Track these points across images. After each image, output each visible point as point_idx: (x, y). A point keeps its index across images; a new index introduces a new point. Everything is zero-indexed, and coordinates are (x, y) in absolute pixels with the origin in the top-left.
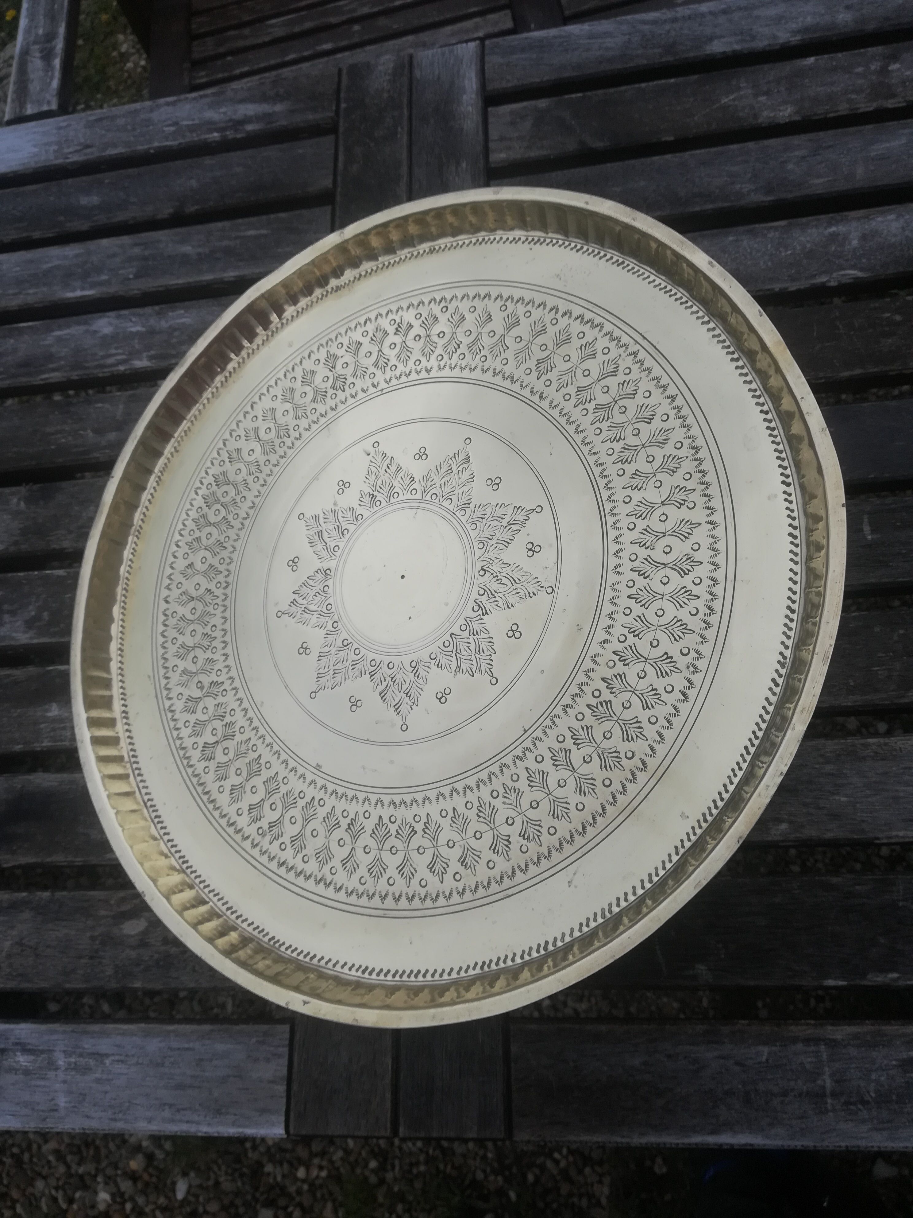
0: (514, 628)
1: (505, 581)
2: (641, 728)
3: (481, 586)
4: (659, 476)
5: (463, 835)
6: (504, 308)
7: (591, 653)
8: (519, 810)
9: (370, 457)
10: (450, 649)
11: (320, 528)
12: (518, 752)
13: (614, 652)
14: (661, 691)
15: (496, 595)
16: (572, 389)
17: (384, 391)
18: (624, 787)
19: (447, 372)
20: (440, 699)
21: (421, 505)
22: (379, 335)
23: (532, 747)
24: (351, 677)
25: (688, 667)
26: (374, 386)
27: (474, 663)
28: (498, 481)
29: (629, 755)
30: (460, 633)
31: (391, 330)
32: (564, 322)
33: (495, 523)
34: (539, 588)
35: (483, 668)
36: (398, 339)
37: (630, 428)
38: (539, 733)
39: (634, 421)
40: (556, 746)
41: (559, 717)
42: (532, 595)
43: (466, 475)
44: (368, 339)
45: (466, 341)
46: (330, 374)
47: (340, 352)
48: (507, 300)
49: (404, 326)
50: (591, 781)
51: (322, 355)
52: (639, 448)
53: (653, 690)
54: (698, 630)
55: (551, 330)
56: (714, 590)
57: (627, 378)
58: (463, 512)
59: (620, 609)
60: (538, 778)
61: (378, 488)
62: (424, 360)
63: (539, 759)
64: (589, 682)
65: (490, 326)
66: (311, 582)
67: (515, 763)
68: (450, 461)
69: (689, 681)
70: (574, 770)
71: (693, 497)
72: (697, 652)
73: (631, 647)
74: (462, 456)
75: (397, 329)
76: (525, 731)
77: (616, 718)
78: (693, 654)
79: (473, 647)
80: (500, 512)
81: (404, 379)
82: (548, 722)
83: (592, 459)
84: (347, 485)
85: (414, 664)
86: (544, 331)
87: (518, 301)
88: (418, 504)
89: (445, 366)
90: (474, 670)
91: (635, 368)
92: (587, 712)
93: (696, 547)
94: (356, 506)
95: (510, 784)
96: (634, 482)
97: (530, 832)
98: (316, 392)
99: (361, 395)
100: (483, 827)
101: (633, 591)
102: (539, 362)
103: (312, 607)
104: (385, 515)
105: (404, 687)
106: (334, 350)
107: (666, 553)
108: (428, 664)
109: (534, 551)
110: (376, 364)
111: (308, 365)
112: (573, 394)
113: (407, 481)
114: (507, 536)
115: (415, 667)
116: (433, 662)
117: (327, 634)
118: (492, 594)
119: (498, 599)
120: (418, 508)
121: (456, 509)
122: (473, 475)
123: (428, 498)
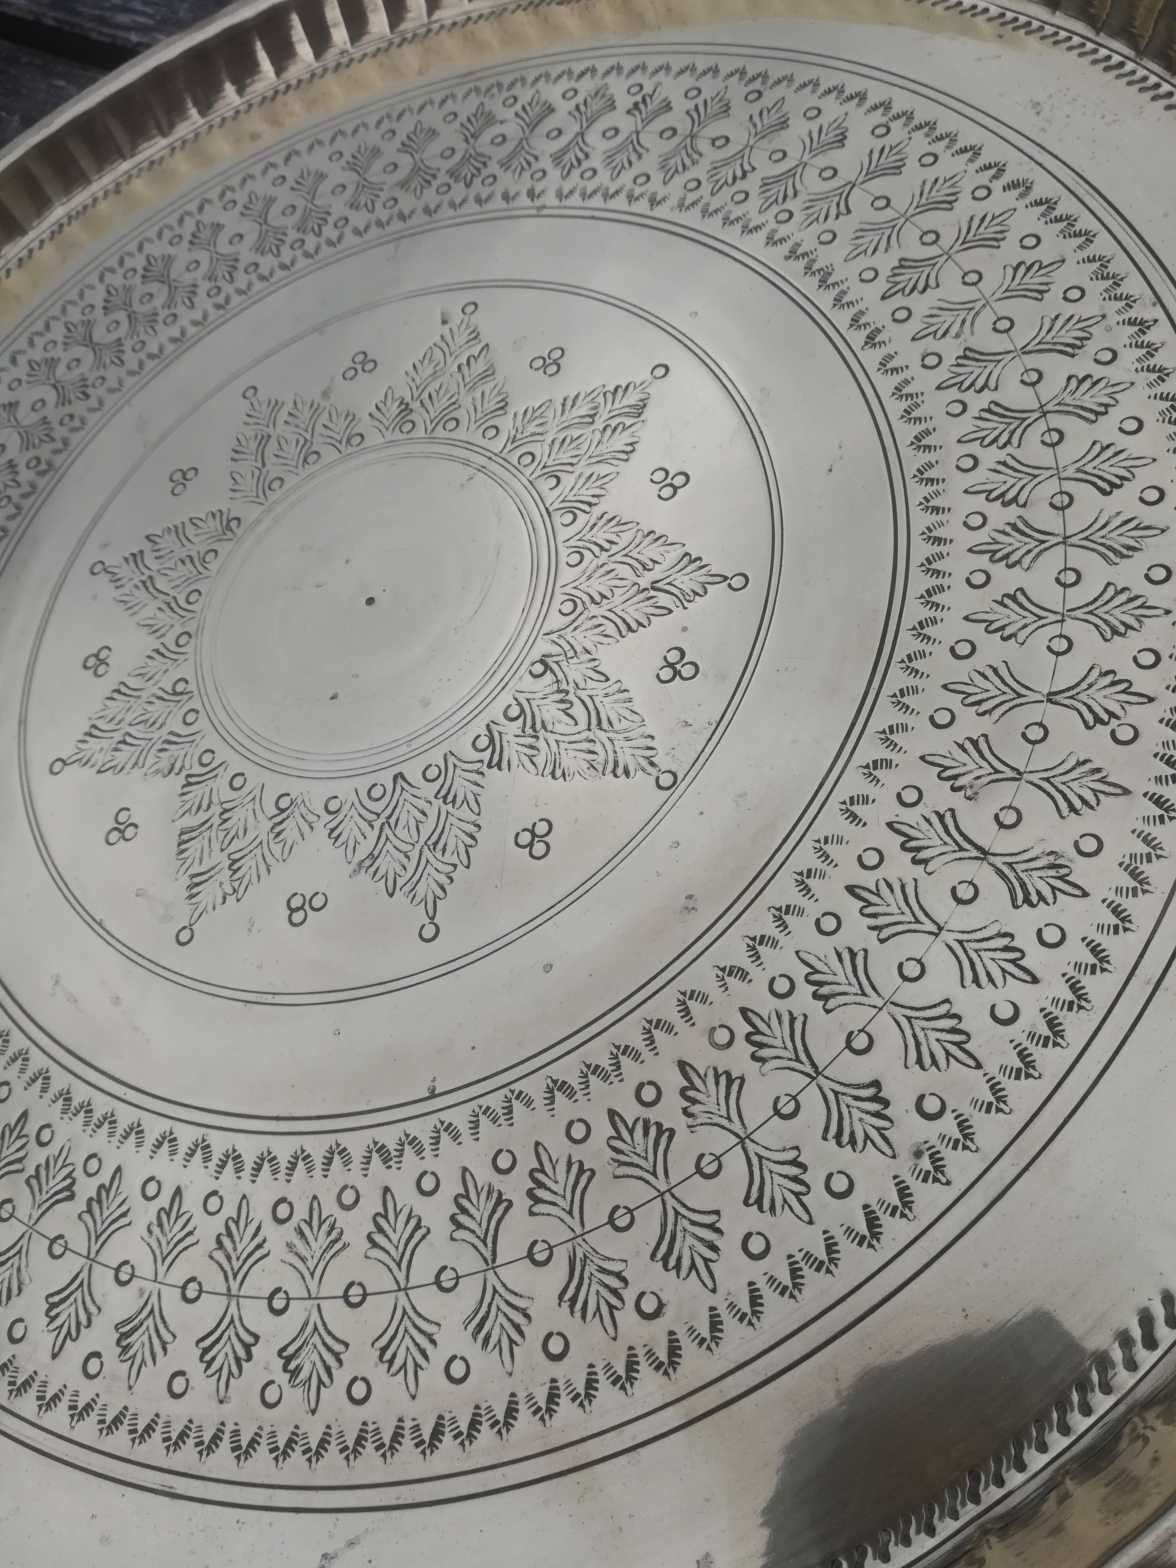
0: (541, 828)
1: (578, 711)
2: (714, 1248)
3: (522, 698)
4: (1071, 628)
5: (162, 1270)
6: (881, 131)
7: (685, 983)
8: (313, 1285)
9: (445, 330)
10: (377, 807)
11: (270, 430)
12: (389, 1138)
13: (744, 1011)
14: (815, 1178)
15: (542, 734)
16: (951, 349)
17: (545, 212)
18: (591, 1384)
19: (692, 218)
20: (293, 911)
21: (492, 466)
22: (597, 105)
23: (426, 1142)
24: (148, 765)
25: (918, 1154)
26: (531, 194)
27: (411, 867)
28: (679, 481)
29: (648, 1305)
30: (418, 780)
31: (624, 101)
32: (1001, 200)
33: (624, 571)
34: (645, 763)
35: (421, 889)
36: (626, 125)
37: (1053, 486)
38: (460, 1118)
39: (1070, 472)
40: (484, 1175)
41: (528, 1103)
42: (620, 771)
43: (620, 442)
44: (571, 105)
45: (768, 169)
46: (461, 147)
47: (502, 113)
48: (897, 117)
49: (653, 105)
50: (518, 1318)
51: (467, 108)
52: (1053, 540)
53: (794, 1163)
54: (992, 1068)
55: (965, 207)
56: (1088, 981)
57: (1098, 372)
58: (569, 518)
59: (813, 910)
60: (399, 1231)
61: (425, 396)
62: (657, 177)
63: (428, 1184)
64: (646, 1054)
65: (835, 157)
66: (190, 531)
67: (368, 1160)
68: (601, 399)
69: (903, 1192)
70: (491, 1263)
71: (1137, 714)
72: (963, 1125)
73: (792, 1020)
74: (632, 398)
75: (636, 105)
76: (433, 1095)
77: (663, 1187)
78: (948, 1125)
79: (426, 830)
80: (650, 552)
81: (597, 201)
82: (495, 1102)
83: (922, 520)
84: (370, 366)
85: (284, 803)
86: (949, 204)
87: (919, 127)
88: (483, 461)
89: (693, 204)
90: (400, 882)
91: (1129, 357)
92: (603, 1129)
93: (1089, 845)
94: (362, 415)
95: (329, 1207)
96: (1002, 615)
97: (308, 1361)
98: (416, 170)
99: (498, 203)
100: (214, 1280)
101: (868, 879)
102: (903, 264)
103: (162, 584)
104: (407, 456)
105: (236, 845)
106: (495, 106)
107: (1001, 825)
108: (311, 818)
109: (677, 673)
110: (557, 158)
111: (432, 117)
112: (949, 359)
113: (491, 405)
114: (633, 613)
115: (283, 811)
116: (327, 818)
117: (157, 651)
118: (533, 727)
119: (541, 744)
120: (482, 469)
121: (557, 505)
122: (632, 448)
123: (513, 457)
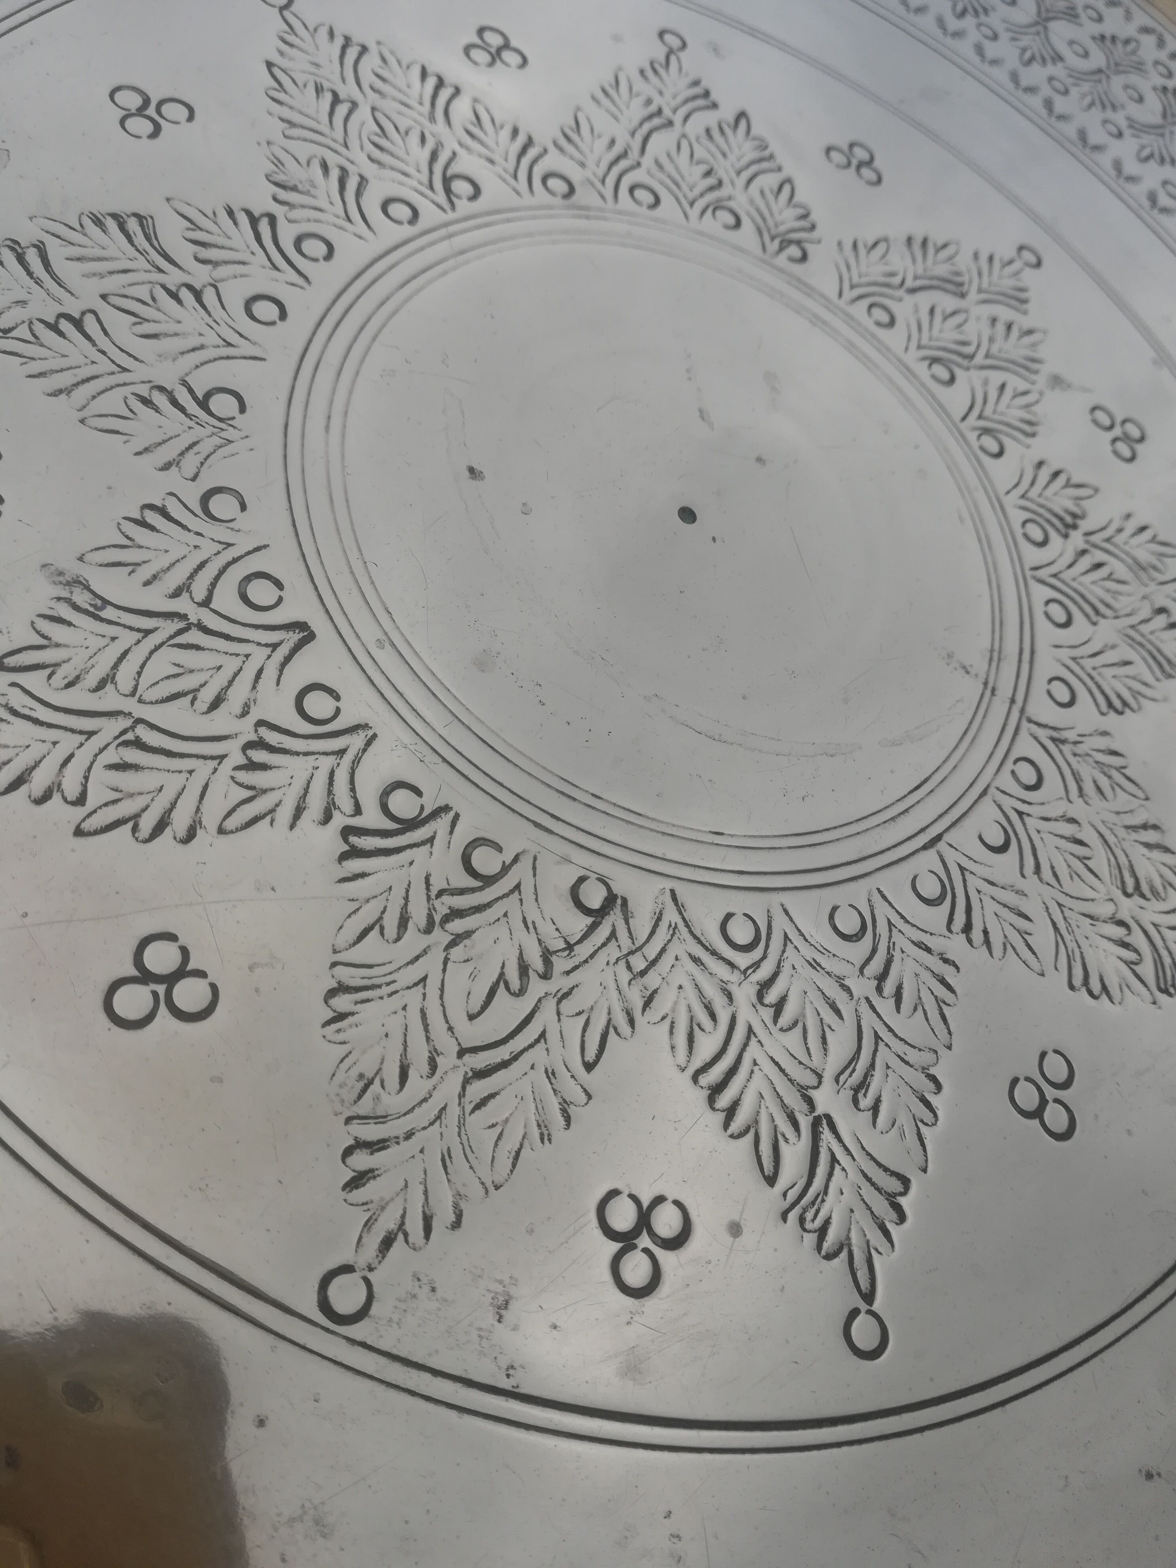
1: (506, 1013)
3: (521, 872)
10: (228, 598)
11: (973, 296)
15: (440, 937)
21: (999, 707)
24: (290, 145)
27: (77, 698)
28: (1056, 1117)
30: (296, 677)
33: (842, 1042)
34: (387, 1222)
42: (361, 1160)
43: (1104, 961)
58: (930, 889)
61: (1100, 556)
66: (769, 181)
80: (895, 1093)
84: (1124, 451)
85: (223, 405)
90: (34, 681)
94: (1039, 448)
103: (661, 143)
105: (117, 322)
108: (190, 463)
109: (627, 1240)
113: (1112, 682)
115: (203, 404)
116: (192, 495)
117: (529, 143)
118: (456, 914)
119: (413, 941)
120: (989, 688)
121: (952, 857)
123: (1026, 746)
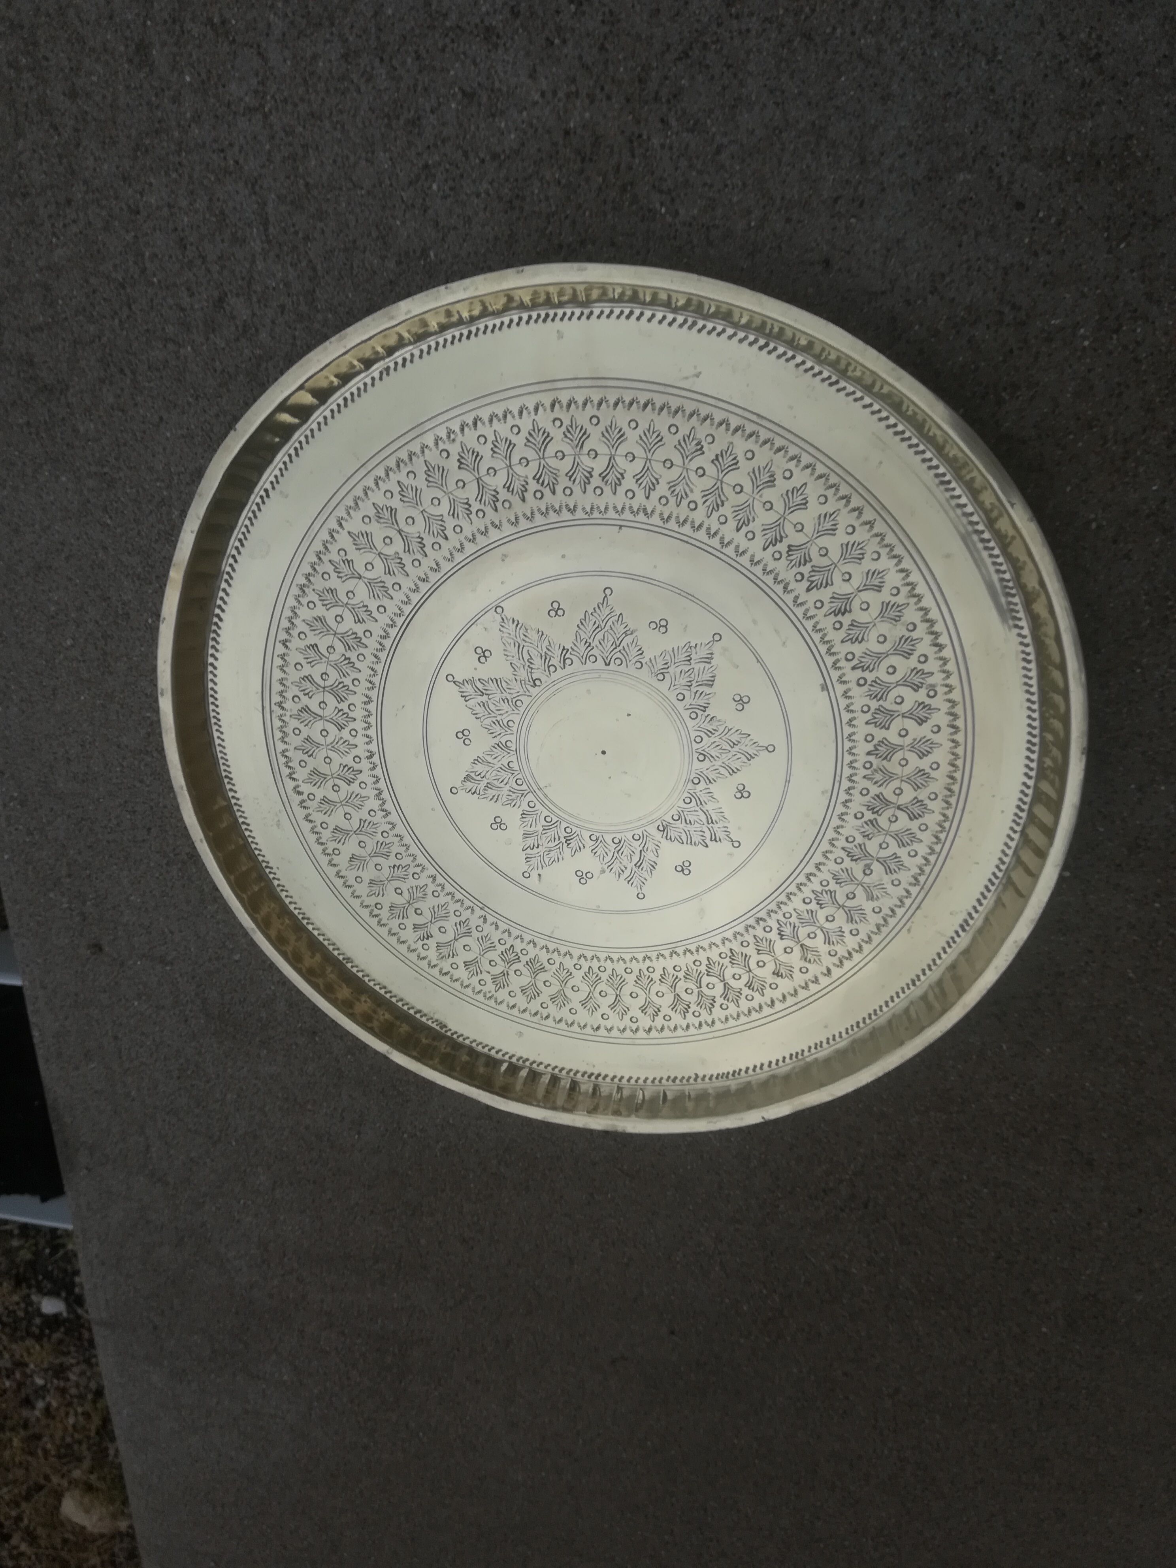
0: (553, 613)
1: (526, 657)
2: (530, 434)
3: (548, 673)
4: (345, 600)
5: (750, 501)
6: (336, 852)
7: (514, 530)
8: (685, 473)
9: (540, 871)
10: (619, 655)
11: (634, 869)
12: (641, 517)
13: (496, 510)
14: (489, 445)
15: (543, 654)
16: (345, 734)
17: (481, 905)
18: (585, 404)
19: (421, 859)
20: (665, 626)
21: (535, 788)
22: (445, 951)
23: (627, 509)
24: (724, 727)
25: (454, 440)
26: (485, 920)
27: (610, 623)
28: (460, 735)
29: (558, 423)
30: (599, 658)
31: (432, 943)
32: (306, 788)
33: (492, 707)
34: (506, 621)
35: (607, 611)
36: (434, 929)
37: (332, 657)
38: (611, 514)
39: (324, 659)
40: (607, 490)
41: (584, 509)
42: (516, 623)
43: (479, 768)
44: (455, 959)
45: (385, 863)
46: (511, 973)
47: (488, 978)
48: (328, 854)
49: (420, 933)
50: (606, 434)
51: (502, 994)
52: (339, 636)
53: (495, 452)
54: (422, 459)
55: (319, 793)
56: (383, 475)
57: (301, 695)
58: (509, 744)
59: (462, 537)
60: (645, 481)
61: (557, 842)
62: (429, 891)
63: (630, 494)
64: (536, 510)
65: (359, 851)
66: (684, 837)
67: (652, 512)
68: (482, 793)
69: (462, 430)
70: (612, 458)
71: (336, 558)
72: (437, 444)
73: (481, 501)
74: (469, 785)
75: (427, 939)
76: (621, 527)
77: (542, 462)
78: (441, 446)
79: (600, 636)
80: (479, 710)
81: (458, 896)
82: (596, 514)
83: (379, 668)
84: (579, 874)
85: (661, 677)
86: (325, 800)
87: (322, 844)
88: (537, 791)
89: (418, 866)
90: (616, 618)
91: (289, 695)
92: (559, 489)
93: (367, 520)
94: (588, 850)
95: (672, 500)
96: (365, 616)
97: (692, 447)
98: (535, 973)
99: (503, 926)
100: (728, 490)
101: (440, 540)
102: (349, 783)
103: (703, 817)
104: (571, 815)
105: (687, 668)
106: (490, 987)
107: (391, 539)
108: (649, 664)
109: (484, 652)
110: (468, 933)
111: (521, 1001)
112: (347, 730)
113: (529, 819)
114: (492, 687)
115: (662, 673)
116: (643, 661)
117: (710, 782)
118: (546, 659)
119: (545, 650)
120: (540, 789)
121: (512, 753)
122: (476, 761)
123: (524, 787)
